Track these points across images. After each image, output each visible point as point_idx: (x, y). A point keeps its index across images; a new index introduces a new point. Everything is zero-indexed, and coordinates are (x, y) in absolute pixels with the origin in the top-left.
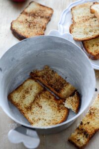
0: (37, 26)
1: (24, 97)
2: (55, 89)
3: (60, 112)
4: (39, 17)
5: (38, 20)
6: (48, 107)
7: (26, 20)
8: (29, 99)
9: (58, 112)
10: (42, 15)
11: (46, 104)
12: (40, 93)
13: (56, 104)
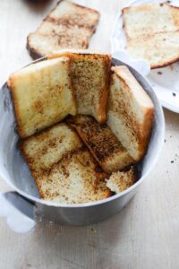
0: (74, 41)
1: (45, 151)
2: (97, 153)
3: (96, 193)
4: (76, 27)
5: (74, 30)
6: (79, 178)
7: (54, 31)
8: (53, 156)
9: (93, 192)
10: (81, 23)
11: (77, 172)
12: (73, 152)
13: (94, 178)
